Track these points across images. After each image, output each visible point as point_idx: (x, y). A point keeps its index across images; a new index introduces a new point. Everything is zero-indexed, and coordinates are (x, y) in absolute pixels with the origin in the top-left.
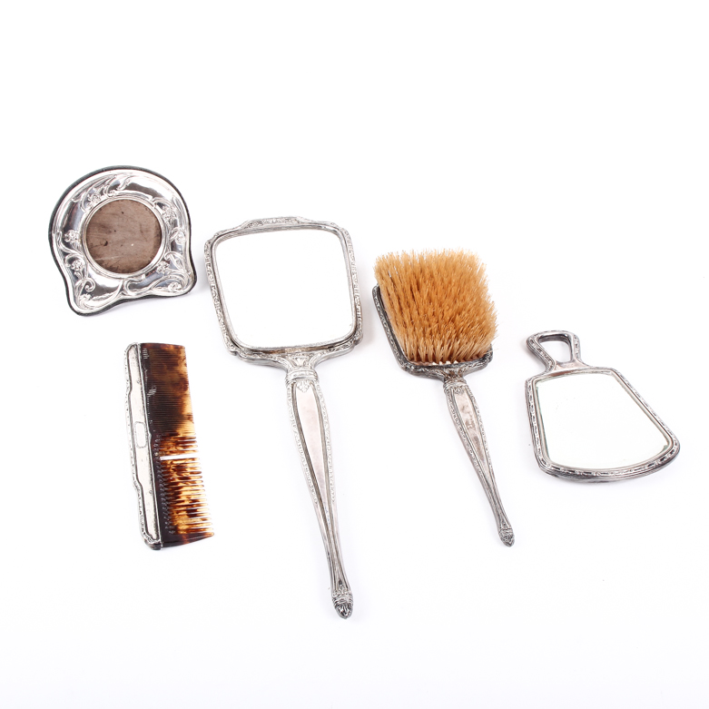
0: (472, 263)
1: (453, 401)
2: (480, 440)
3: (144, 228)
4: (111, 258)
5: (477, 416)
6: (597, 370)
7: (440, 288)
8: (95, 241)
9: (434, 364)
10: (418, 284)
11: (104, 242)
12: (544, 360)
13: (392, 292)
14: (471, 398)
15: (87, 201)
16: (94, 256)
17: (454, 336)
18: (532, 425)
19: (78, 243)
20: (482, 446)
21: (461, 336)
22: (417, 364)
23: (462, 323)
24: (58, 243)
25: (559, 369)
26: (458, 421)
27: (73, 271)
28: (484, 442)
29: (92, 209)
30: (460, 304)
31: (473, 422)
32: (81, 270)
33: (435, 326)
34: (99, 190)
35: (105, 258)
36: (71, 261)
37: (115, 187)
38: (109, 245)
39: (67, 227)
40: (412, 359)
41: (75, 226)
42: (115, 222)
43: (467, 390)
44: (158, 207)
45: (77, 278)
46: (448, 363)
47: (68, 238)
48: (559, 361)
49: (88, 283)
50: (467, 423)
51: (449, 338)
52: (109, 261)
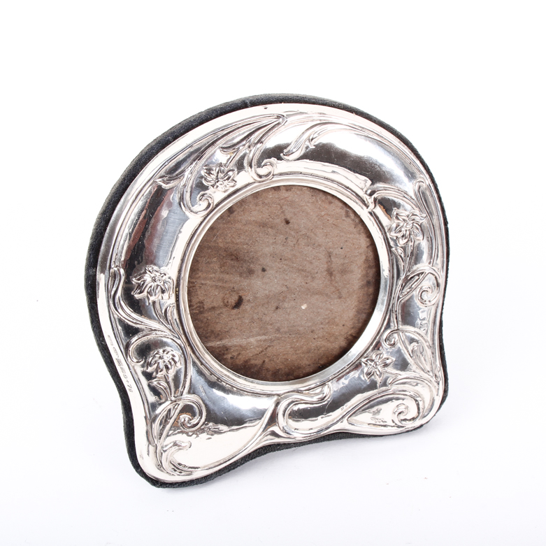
3: (337, 262)
4: (247, 341)
8: (212, 297)
11: (233, 300)
15: (201, 187)
16: (203, 335)
19: (168, 300)
24: (111, 298)
27: (149, 376)
29: (211, 209)
32: (172, 373)
34: (234, 156)
35: (233, 342)
36: (144, 351)
37: (277, 153)
38: (246, 306)
39: (139, 256)
41: (162, 252)
42: (266, 247)
44: (379, 211)
45: (156, 397)
47: (140, 287)
52: (243, 348)
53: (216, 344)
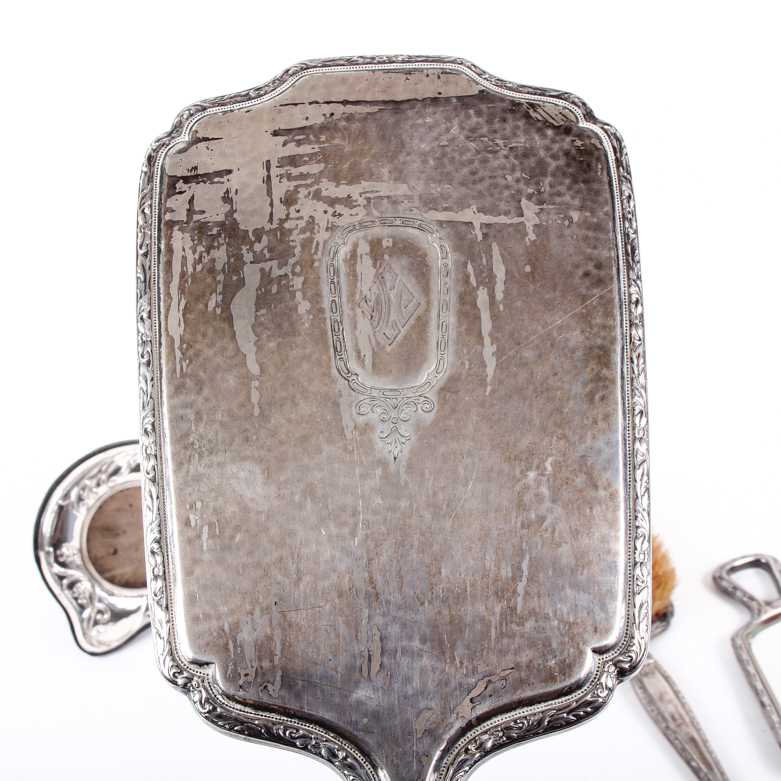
1: (643, 688)
2: (699, 740)
4: (125, 570)
5: (683, 705)
8: (100, 552)
11: (112, 551)
12: (746, 602)
14: (667, 678)
15: (80, 499)
16: (101, 571)
18: (763, 705)
19: (78, 560)
20: (704, 749)
24: (49, 564)
25: (772, 613)
26: (659, 718)
27: (76, 599)
28: (705, 742)
29: (89, 509)
31: (680, 715)
32: (87, 595)
34: (95, 481)
35: (117, 572)
36: (71, 586)
37: (116, 471)
38: (120, 553)
39: (58, 541)
41: (69, 537)
42: (123, 520)
43: (659, 668)
45: (82, 607)
47: (62, 555)
48: (768, 599)
49: (100, 612)
50: (673, 718)
52: (123, 574)
53: (108, 575)
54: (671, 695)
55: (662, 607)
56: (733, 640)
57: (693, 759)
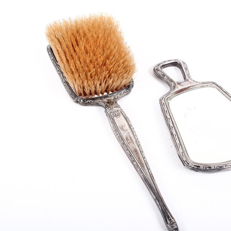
0: (110, 22)
1: (114, 122)
2: (139, 151)
5: (133, 132)
6: (204, 84)
7: (92, 42)
9: (96, 96)
10: (76, 41)
12: (169, 82)
13: (60, 49)
14: (126, 118)
17: (107, 76)
18: (172, 134)
20: (141, 156)
21: (113, 75)
22: (84, 98)
23: (111, 66)
25: (180, 88)
26: (120, 138)
28: (142, 152)
30: (107, 52)
31: (131, 137)
33: (93, 70)
40: (80, 95)
43: (122, 112)
46: (105, 94)
48: (179, 81)
51: (104, 78)
54: (127, 127)
55: (127, 82)
56: (160, 100)
57: (134, 161)
